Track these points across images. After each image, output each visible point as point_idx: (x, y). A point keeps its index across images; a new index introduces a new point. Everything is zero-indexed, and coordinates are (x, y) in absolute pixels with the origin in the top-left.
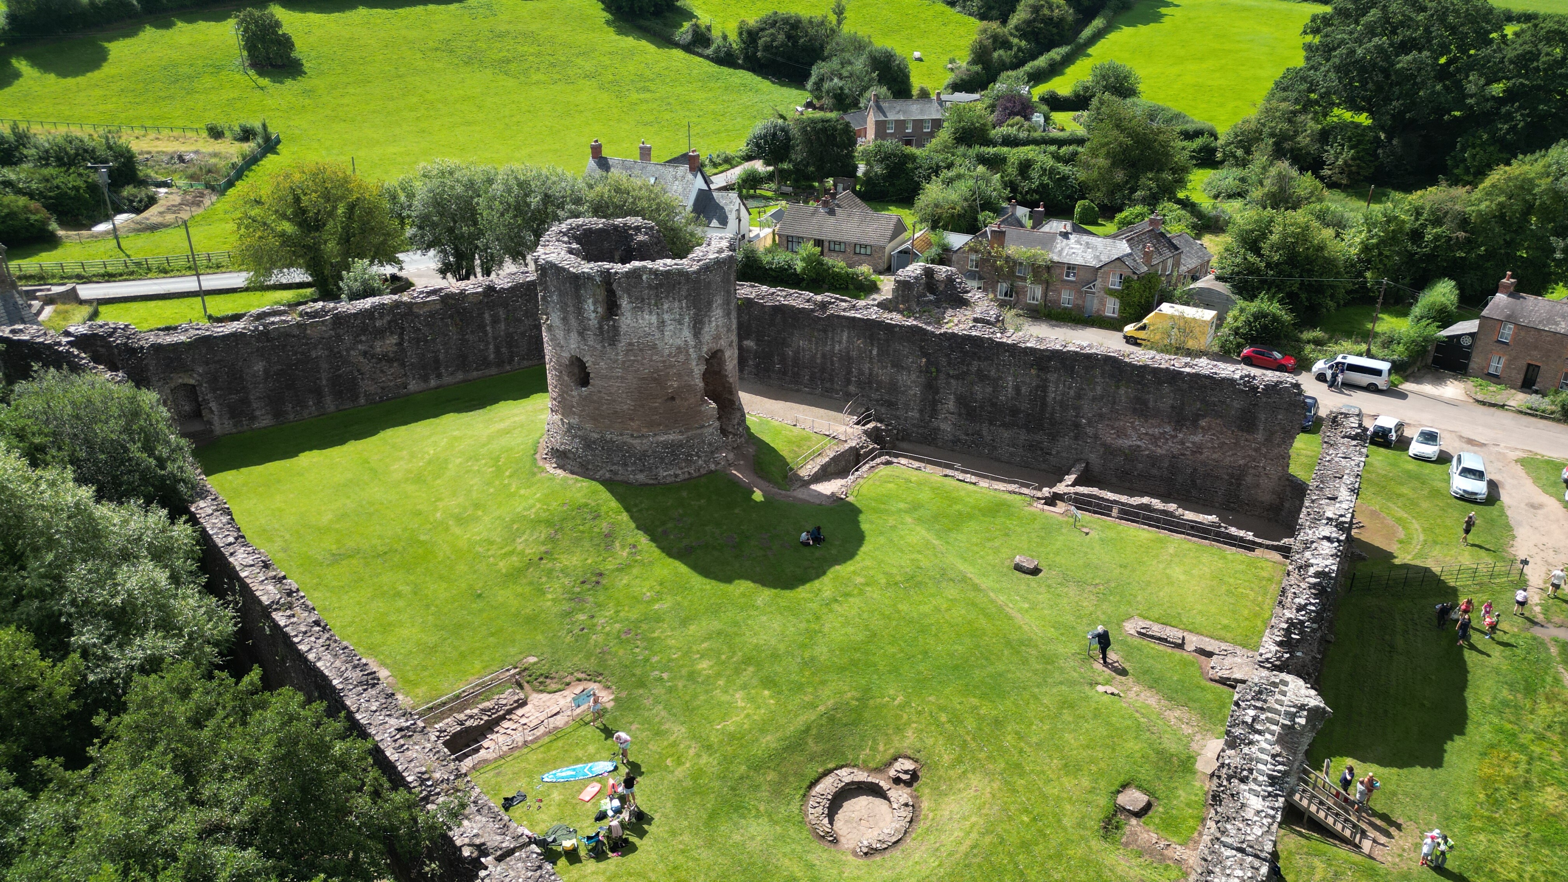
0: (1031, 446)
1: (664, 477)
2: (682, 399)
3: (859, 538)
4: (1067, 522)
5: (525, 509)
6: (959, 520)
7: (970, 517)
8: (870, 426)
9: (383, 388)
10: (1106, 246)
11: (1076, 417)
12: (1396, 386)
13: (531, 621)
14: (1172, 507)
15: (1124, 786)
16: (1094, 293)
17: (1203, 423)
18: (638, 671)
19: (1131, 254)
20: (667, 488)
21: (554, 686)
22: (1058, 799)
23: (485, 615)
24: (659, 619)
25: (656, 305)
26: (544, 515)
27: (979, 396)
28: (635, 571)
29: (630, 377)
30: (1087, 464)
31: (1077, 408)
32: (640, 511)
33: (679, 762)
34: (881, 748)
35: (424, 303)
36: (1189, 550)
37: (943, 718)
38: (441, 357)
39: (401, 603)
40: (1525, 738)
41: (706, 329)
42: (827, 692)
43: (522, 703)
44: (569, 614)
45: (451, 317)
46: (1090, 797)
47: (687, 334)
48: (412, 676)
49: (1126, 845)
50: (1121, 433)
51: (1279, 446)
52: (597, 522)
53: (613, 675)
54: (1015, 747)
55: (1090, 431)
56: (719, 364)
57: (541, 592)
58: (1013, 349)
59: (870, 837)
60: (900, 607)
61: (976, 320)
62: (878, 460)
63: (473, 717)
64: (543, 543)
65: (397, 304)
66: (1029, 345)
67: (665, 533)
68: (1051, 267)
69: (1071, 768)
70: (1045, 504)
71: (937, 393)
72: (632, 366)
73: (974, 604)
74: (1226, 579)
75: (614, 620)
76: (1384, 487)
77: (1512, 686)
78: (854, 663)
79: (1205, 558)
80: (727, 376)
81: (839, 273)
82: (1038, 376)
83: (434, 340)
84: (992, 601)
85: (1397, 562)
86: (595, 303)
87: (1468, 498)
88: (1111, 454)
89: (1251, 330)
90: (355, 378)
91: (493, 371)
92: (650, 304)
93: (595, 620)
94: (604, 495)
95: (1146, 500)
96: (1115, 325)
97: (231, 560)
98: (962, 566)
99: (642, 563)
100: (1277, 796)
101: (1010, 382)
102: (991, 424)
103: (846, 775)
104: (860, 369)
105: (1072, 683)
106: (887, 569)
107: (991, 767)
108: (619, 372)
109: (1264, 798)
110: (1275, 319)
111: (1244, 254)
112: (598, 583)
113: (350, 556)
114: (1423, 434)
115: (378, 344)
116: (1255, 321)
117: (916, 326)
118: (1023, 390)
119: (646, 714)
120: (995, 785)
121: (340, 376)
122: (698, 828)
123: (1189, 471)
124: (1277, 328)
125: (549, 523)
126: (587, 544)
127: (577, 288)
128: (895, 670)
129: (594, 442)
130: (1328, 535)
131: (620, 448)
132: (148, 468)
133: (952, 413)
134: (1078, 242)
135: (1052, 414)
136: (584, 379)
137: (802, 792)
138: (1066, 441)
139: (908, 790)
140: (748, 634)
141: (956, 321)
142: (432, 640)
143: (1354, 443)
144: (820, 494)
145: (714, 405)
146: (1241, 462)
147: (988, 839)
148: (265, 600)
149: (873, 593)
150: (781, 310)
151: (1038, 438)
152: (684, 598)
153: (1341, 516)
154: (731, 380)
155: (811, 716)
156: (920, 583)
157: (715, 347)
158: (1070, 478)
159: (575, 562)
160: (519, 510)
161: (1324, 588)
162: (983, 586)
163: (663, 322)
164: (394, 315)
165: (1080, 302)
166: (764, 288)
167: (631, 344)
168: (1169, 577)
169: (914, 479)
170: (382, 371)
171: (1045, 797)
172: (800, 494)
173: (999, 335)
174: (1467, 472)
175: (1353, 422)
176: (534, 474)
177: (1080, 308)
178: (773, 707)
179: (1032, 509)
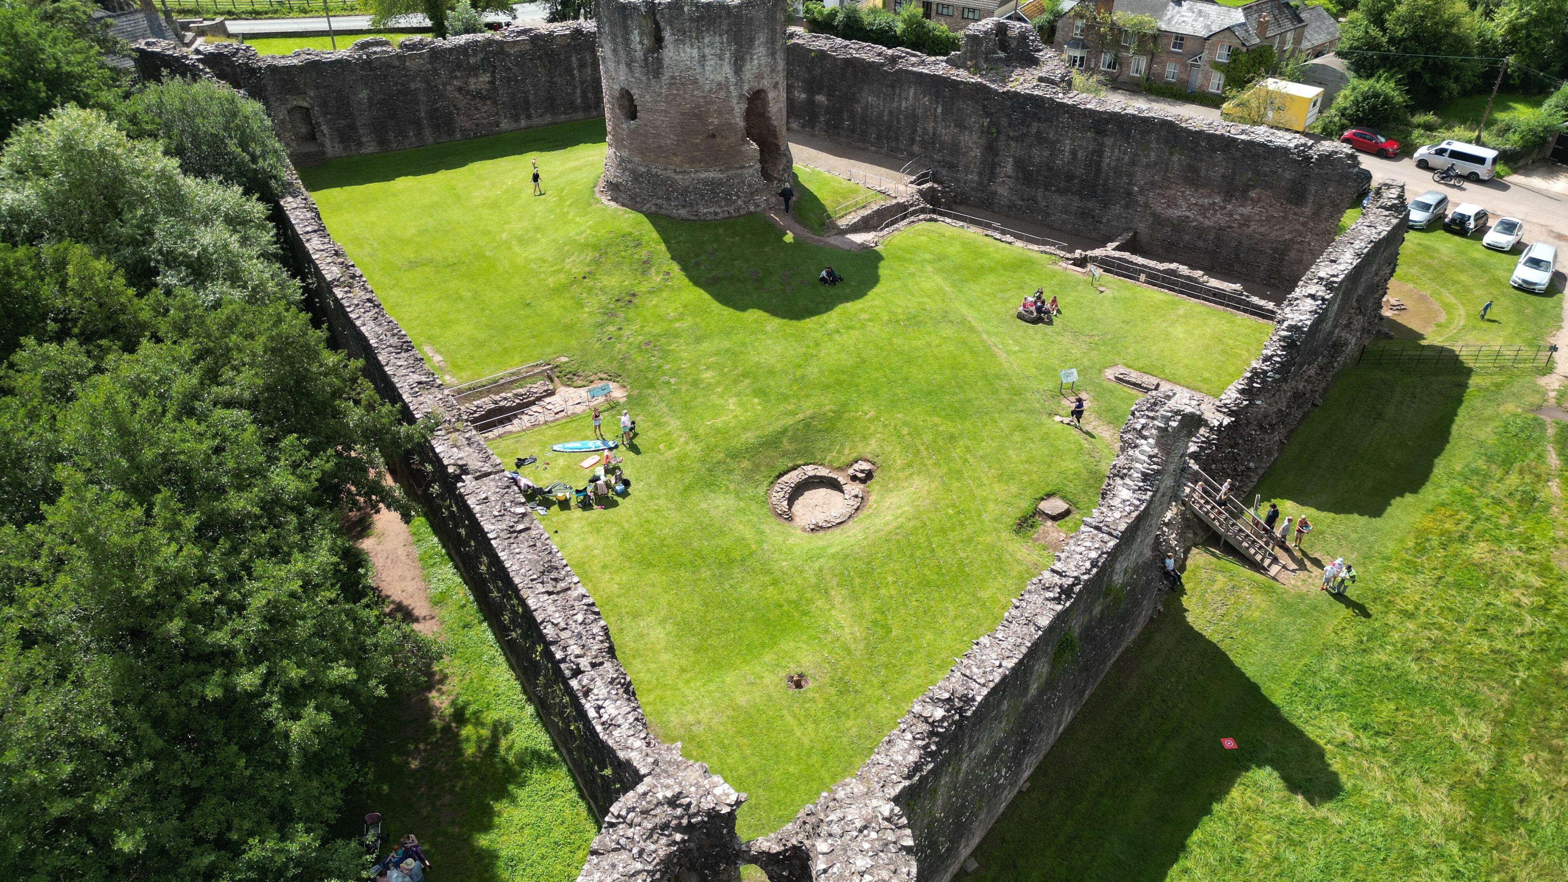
0: (1083, 213)
1: (705, 214)
2: (723, 137)
3: (874, 280)
4: (1086, 281)
5: (577, 234)
6: (979, 272)
7: (992, 270)
8: (926, 186)
9: (477, 125)
10: (1219, 15)
11: (1129, 184)
12: (1501, 177)
13: (569, 328)
14: (1198, 274)
15: (1049, 495)
16: (1199, 66)
17: (1253, 194)
18: (650, 375)
19: (1244, 24)
20: (703, 223)
21: (580, 383)
22: (985, 500)
23: (530, 321)
24: (677, 335)
25: (697, 38)
26: (592, 240)
27: (1037, 160)
28: (665, 294)
29: (672, 111)
30: (1136, 233)
31: (1131, 175)
32: (678, 243)
33: (670, 447)
34: (846, 451)
35: (515, 42)
36: (1200, 313)
37: (905, 431)
38: (531, 98)
39: (461, 306)
40: (1480, 502)
41: (748, 66)
42: (808, 404)
43: (551, 393)
44: (601, 325)
45: (540, 58)
46: (1013, 500)
47: (727, 70)
48: (460, 362)
49: (1036, 540)
50: (1172, 203)
51: (1326, 220)
52: (638, 250)
53: (629, 377)
54: (960, 457)
55: (1141, 199)
56: (763, 106)
57: (580, 305)
58: (1072, 111)
59: (819, 518)
60: (895, 340)
61: (1041, 79)
62: (921, 217)
63: (506, 398)
64: (588, 265)
65: (489, 42)
66: (1088, 106)
67: (697, 264)
68: (1159, 36)
69: (1004, 477)
70: (1074, 264)
71: (997, 155)
72: (674, 100)
73: (964, 343)
74: (1225, 340)
75: (637, 333)
76: (1443, 274)
77: (1490, 459)
78: (839, 383)
79: (1213, 321)
80: (770, 118)
81: (939, 36)
82: (1095, 140)
83: (524, 80)
84: (983, 341)
85: (1424, 343)
86: (641, 34)
87: (1527, 288)
88: (1159, 224)
89: (1358, 110)
90: (451, 113)
91: (580, 115)
92: (690, 37)
93: (622, 332)
94: (647, 226)
95: (1173, 266)
96: (1214, 101)
97: (307, 245)
98: (965, 310)
99: (672, 288)
100: (1147, 490)
101: (1067, 145)
102: (1046, 189)
103: (811, 471)
104: (924, 128)
105: (1032, 412)
106: (894, 309)
107: (935, 471)
108: (663, 106)
109: (1134, 491)
110: (1387, 100)
111: (1366, 27)
112: (630, 301)
113: (424, 265)
114: (1502, 223)
115: (472, 81)
116: (1363, 101)
117: (981, 83)
118: (1080, 154)
119: (651, 409)
120: (933, 485)
121: (436, 110)
122: (673, 496)
123: (1234, 244)
124: (1386, 110)
125: (595, 247)
126: (626, 268)
127: (625, 18)
128: (875, 392)
129: (641, 176)
130: (1313, 292)
131: (664, 182)
132: (243, 162)
133: (1010, 177)
134: (1191, 10)
135: (1106, 181)
136: (632, 113)
137: (771, 480)
138: (1117, 209)
139: (862, 486)
140: (752, 353)
141: (1021, 80)
142: (481, 336)
143: (1387, 213)
144: (852, 242)
145: (755, 146)
146: (1287, 237)
147: (912, 524)
148: (329, 278)
149: (874, 328)
150: (852, 63)
151: (1090, 205)
152: (703, 320)
153: (1333, 276)
154: (775, 123)
155: (789, 421)
156: (920, 322)
157: (757, 86)
158: (1111, 245)
159: (613, 283)
160: (571, 234)
161: (1294, 341)
162: (980, 329)
163: (704, 56)
164: (487, 53)
165: (1185, 77)
166: (839, 40)
167: (673, 78)
168: (1168, 334)
169: (948, 234)
170: (476, 108)
171: (974, 497)
172: (834, 240)
173: (1061, 95)
174: (1535, 263)
175: (1394, 193)
176: (590, 205)
177: (1184, 83)
178: (759, 412)
179: (1057, 267)
